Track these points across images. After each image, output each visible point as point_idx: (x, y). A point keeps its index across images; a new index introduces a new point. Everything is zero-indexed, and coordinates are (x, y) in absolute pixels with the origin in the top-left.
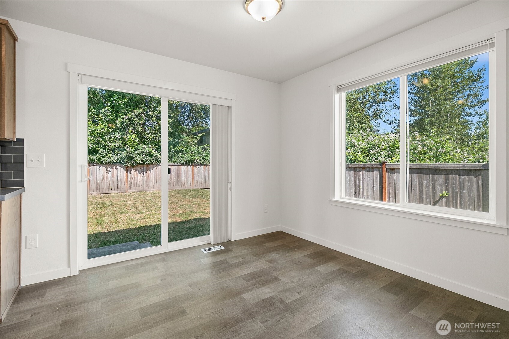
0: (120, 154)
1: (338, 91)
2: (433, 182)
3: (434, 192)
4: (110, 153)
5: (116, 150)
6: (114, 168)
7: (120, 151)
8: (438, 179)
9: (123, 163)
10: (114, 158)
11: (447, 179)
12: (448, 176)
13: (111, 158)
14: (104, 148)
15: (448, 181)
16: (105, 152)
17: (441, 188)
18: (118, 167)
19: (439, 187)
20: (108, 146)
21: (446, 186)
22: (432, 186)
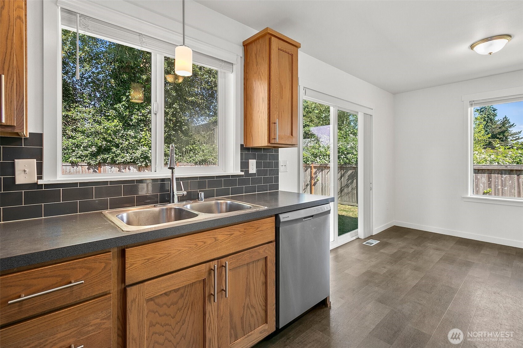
0: (134, 153)
1: (471, 105)
2: (476, 181)
3: (477, 189)
4: (123, 152)
5: (130, 148)
6: (127, 168)
7: (134, 150)
8: (481, 178)
9: (137, 162)
10: (128, 157)
11: (489, 178)
12: (491, 175)
13: (124, 158)
14: (117, 146)
15: (491, 180)
16: (118, 151)
17: (484, 186)
18: (131, 167)
19: (481, 185)
20: (122, 144)
21: (489, 184)
22: (476, 184)
